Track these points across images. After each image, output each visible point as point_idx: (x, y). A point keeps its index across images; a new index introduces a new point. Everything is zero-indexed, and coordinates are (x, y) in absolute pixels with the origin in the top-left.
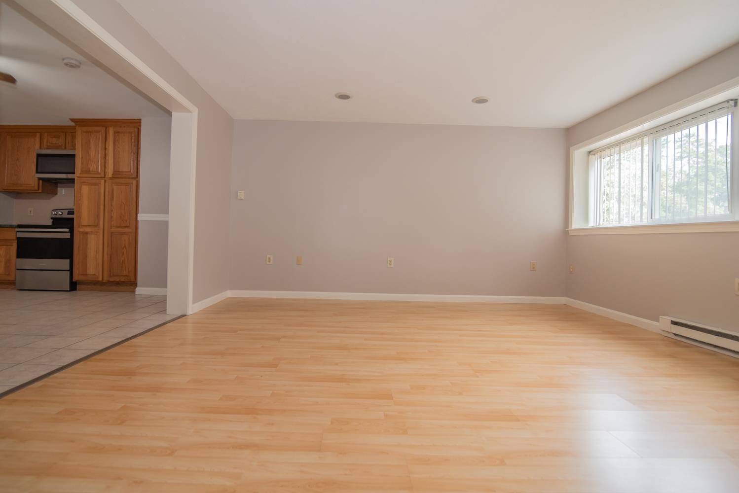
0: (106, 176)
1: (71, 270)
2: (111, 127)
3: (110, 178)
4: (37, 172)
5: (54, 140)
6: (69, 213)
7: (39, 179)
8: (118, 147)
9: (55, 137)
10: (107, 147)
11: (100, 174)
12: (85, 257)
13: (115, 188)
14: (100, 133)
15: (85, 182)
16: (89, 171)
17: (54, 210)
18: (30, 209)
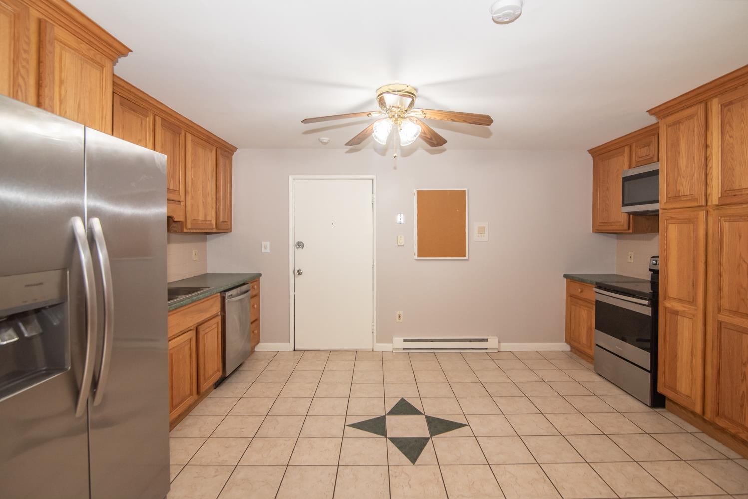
0: (709, 203)
1: (654, 371)
2: (715, 97)
3: (717, 205)
4: (624, 205)
5: (643, 152)
7: (629, 213)
8: (731, 137)
9: (645, 147)
10: (708, 143)
11: (696, 200)
13: (726, 225)
14: (695, 118)
15: (672, 218)
16: (679, 196)
17: (653, 257)
18: (630, 253)
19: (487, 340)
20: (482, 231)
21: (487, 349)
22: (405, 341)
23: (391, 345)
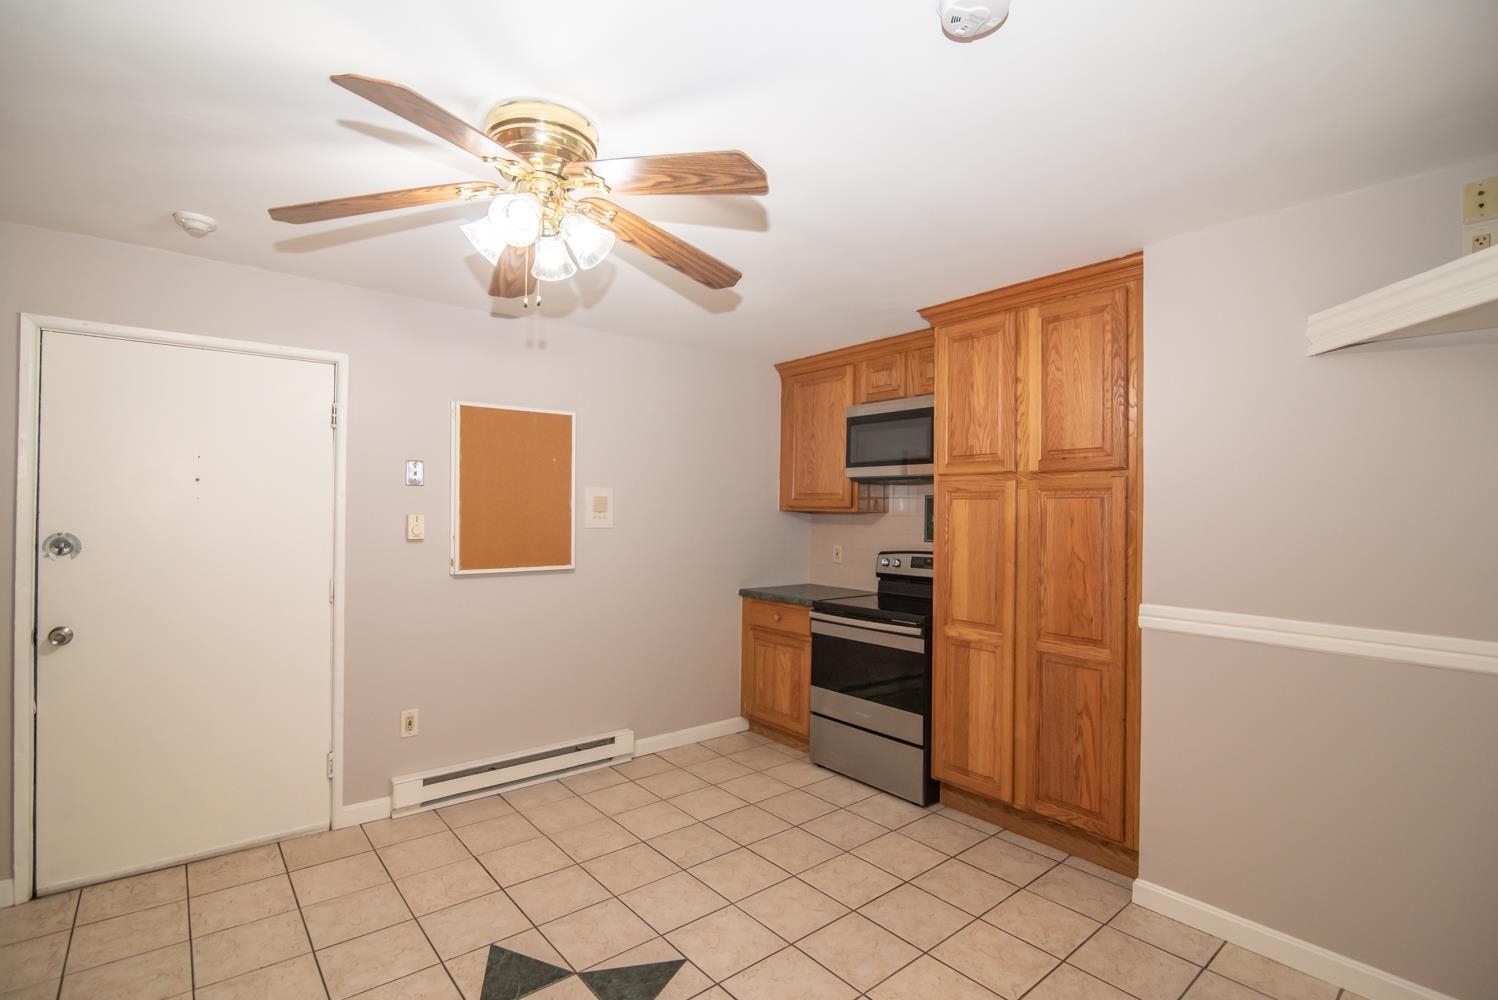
0: (1021, 469)
1: (927, 747)
2: (1032, 305)
3: (1033, 473)
4: (849, 464)
5: (882, 378)
6: (915, 564)
7: (853, 480)
8: (1058, 369)
9: (883, 370)
10: (1020, 375)
11: (1001, 462)
12: (964, 716)
13: (1050, 504)
14: (1000, 333)
15: (958, 490)
16: (972, 455)
17: (882, 553)
18: (835, 547)
19: (612, 740)
20: (600, 506)
21: (611, 759)
22: (427, 782)
23: (387, 800)
